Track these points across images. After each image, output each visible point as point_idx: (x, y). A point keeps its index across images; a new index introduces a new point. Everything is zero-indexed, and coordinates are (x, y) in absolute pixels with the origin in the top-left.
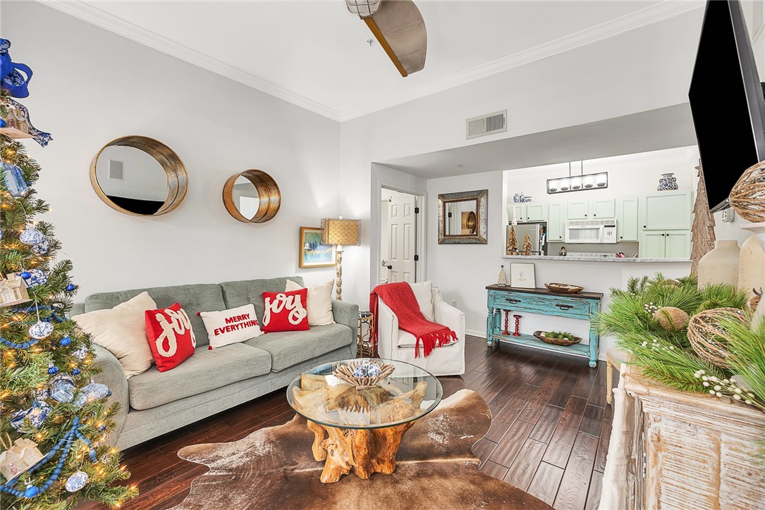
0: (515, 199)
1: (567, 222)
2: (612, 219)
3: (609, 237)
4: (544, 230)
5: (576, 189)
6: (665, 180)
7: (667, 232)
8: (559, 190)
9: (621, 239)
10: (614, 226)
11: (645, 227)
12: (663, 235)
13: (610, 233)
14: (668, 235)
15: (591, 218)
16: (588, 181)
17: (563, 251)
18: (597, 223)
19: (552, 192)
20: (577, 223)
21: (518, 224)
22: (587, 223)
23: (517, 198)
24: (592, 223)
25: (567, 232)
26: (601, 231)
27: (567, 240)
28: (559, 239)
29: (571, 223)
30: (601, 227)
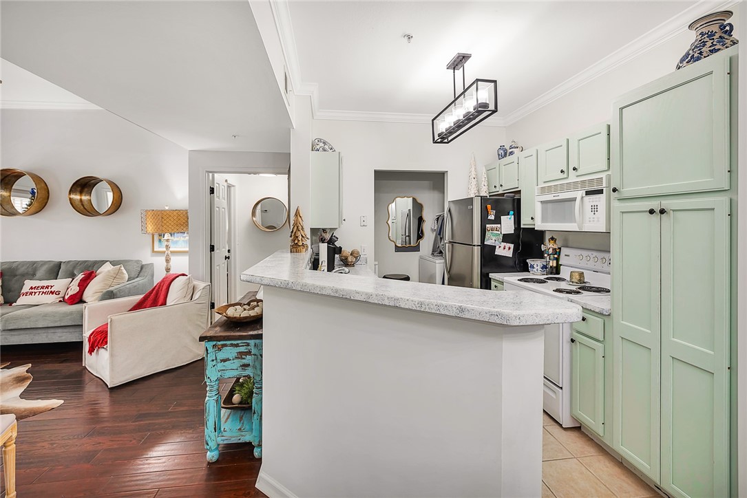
1: (537, 188)
2: (598, 176)
3: (591, 218)
7: (665, 204)
10: (601, 192)
11: (614, 190)
12: (652, 212)
13: (595, 208)
14: (662, 212)
17: (551, 246)
18: (576, 186)
20: (549, 189)
22: (562, 188)
24: (569, 186)
26: (577, 204)
27: (538, 224)
28: (531, 221)
29: (543, 190)
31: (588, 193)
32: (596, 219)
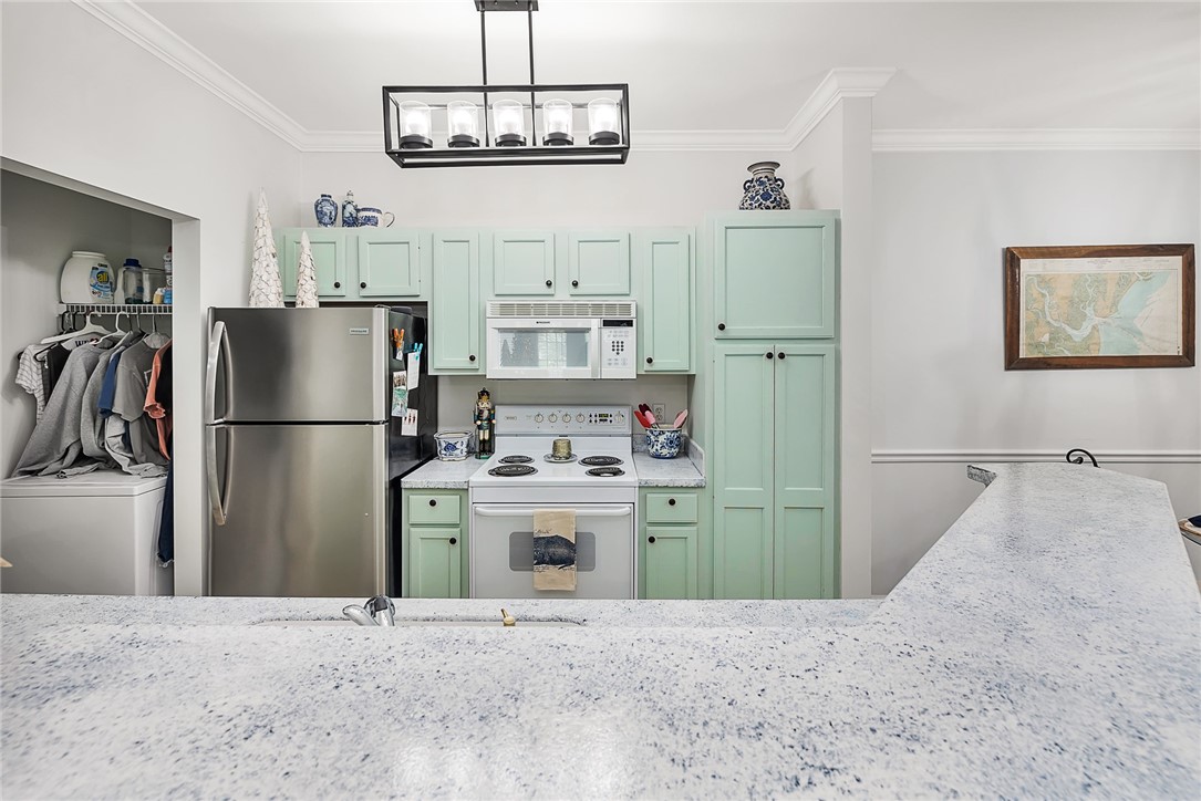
0: (320, 214)
1: (491, 304)
2: (625, 300)
3: (613, 360)
4: (420, 331)
5: (511, 151)
6: (762, 183)
7: (780, 347)
8: (441, 144)
9: (647, 366)
10: (629, 323)
11: (722, 327)
12: (770, 356)
13: (618, 347)
14: (782, 356)
15: (563, 294)
16: (557, 117)
17: (485, 405)
18: (582, 310)
19: (410, 152)
20: (524, 310)
21: (322, 304)
22: (554, 310)
23: (327, 208)
24: (568, 310)
25: (494, 343)
26: (592, 338)
27: (495, 369)
28: (466, 363)
29: (506, 310)
30: (595, 323)
31: (607, 323)
32: (620, 362)
